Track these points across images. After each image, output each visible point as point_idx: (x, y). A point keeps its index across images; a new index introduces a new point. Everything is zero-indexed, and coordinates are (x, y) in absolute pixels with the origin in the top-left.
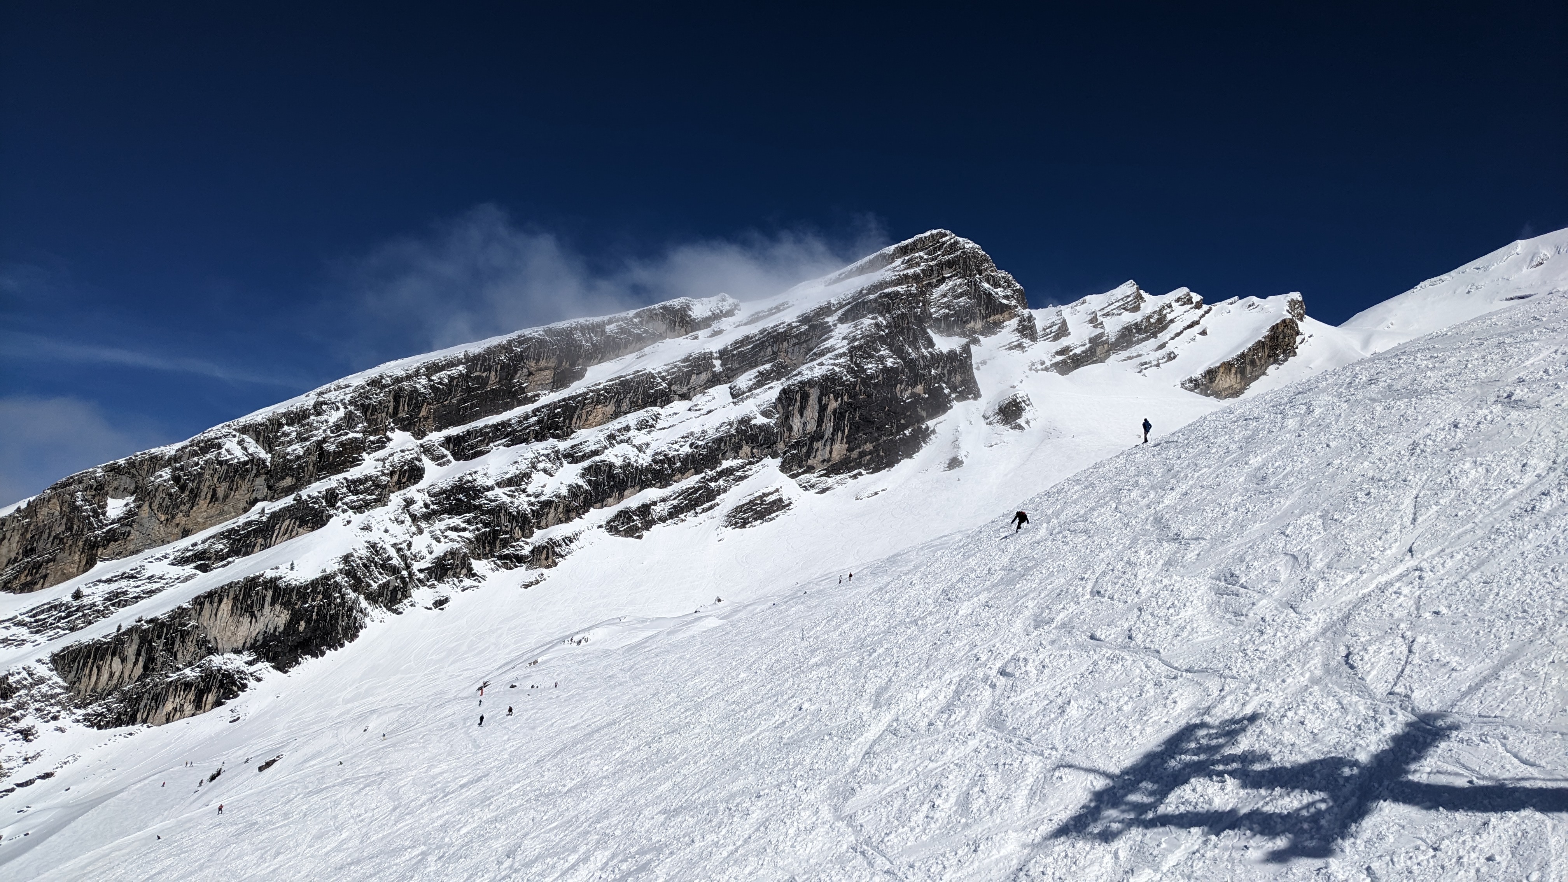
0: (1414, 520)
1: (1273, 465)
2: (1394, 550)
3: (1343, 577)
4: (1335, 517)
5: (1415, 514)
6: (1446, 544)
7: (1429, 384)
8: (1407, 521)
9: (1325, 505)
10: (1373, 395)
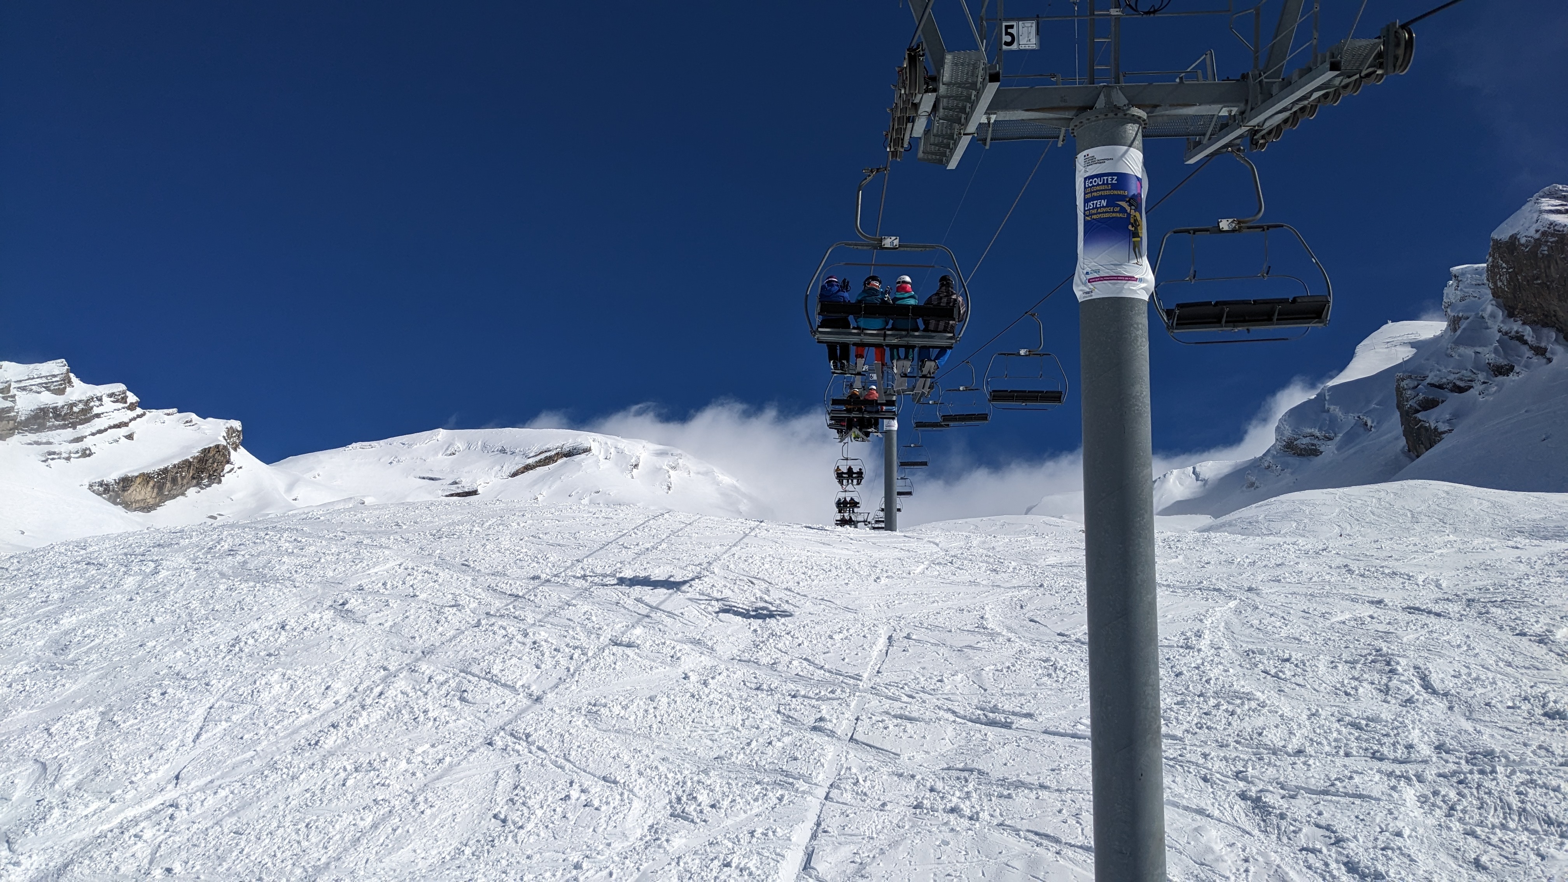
0: (198, 736)
1: (83, 631)
2: (160, 773)
3: (87, 806)
4: (115, 719)
5: (201, 729)
6: (218, 773)
7: (280, 570)
8: (190, 736)
9: (113, 698)
10: (225, 569)
